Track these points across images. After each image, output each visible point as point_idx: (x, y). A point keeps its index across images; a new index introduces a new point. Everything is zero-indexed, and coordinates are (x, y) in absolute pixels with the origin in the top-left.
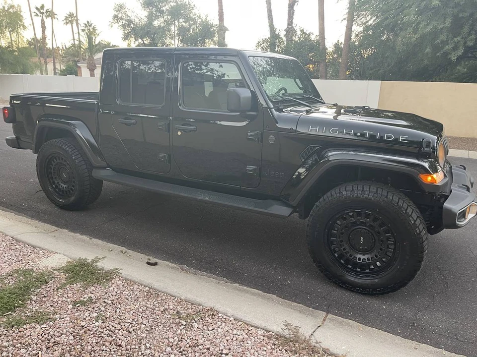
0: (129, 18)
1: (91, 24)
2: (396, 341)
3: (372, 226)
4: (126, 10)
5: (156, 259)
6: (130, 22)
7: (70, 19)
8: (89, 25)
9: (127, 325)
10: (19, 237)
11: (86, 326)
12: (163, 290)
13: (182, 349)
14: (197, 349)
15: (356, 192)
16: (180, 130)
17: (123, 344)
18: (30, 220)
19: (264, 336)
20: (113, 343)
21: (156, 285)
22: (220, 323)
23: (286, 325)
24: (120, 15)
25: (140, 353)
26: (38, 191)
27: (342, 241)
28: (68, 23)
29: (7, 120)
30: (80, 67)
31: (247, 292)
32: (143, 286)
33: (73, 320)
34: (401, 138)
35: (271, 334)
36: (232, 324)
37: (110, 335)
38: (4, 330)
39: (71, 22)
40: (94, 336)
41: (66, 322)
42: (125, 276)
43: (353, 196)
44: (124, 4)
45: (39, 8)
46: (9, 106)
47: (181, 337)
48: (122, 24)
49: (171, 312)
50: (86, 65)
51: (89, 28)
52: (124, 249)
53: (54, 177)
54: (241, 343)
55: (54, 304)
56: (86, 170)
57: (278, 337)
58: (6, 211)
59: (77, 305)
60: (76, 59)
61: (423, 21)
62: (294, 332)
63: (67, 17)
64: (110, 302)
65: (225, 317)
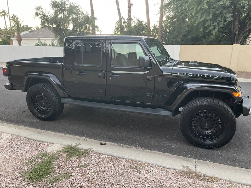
0: (44, 14)
1: (16, 16)
2: (229, 168)
3: (211, 117)
4: (42, 9)
5: (104, 142)
6: (44, 16)
7: (3, 13)
8: (14, 17)
9: (110, 174)
10: (29, 137)
11: (91, 177)
12: (118, 156)
13: (141, 182)
14: (148, 181)
15: (204, 102)
16: (111, 77)
17: (114, 183)
18: (27, 128)
19: (175, 172)
20: (108, 183)
21: (114, 154)
22: (153, 169)
23: (182, 166)
24: (39, 12)
25: (123, 186)
26: (23, 112)
27: (197, 125)
28: (2, 15)
29: (5, 75)
30: (11, 40)
31: (155, 153)
32: (107, 155)
33: (83, 175)
34: (221, 77)
35: (178, 171)
36: (158, 168)
37: (105, 180)
38: (50, 184)
39: (4, 15)
40: (98, 181)
41: (80, 176)
42: (96, 151)
43: (203, 104)
44: (41, 6)
46: (6, 67)
47: (138, 177)
48: (40, 16)
49: (127, 166)
50: (16, 39)
51: (14, 18)
52: (85, 138)
53: (37, 104)
54: (166, 176)
55: (68, 168)
56: (57, 99)
57: (181, 172)
58: (10, 124)
59: (81, 168)
60: (9, 36)
61: (199, 15)
62: (187, 169)
64: (96, 164)
65: (153, 166)
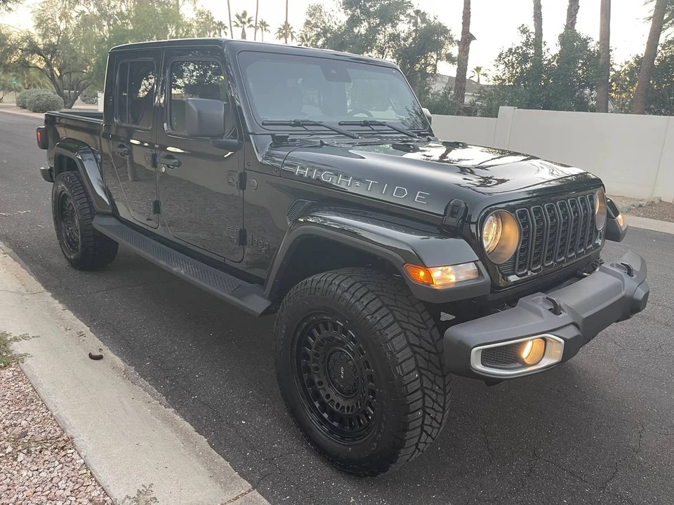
0: (325, 25)
4: (322, 13)
5: (109, 351)
6: (326, 30)
12: (44, 396)
16: (164, 165)
19: (90, 500)
22: (57, 464)
24: (315, 21)
27: (316, 368)
28: (282, 36)
29: (40, 145)
32: (30, 385)
34: (417, 196)
36: (74, 469)
44: (322, 5)
45: (240, 15)
63: (281, 29)
65: (75, 456)
